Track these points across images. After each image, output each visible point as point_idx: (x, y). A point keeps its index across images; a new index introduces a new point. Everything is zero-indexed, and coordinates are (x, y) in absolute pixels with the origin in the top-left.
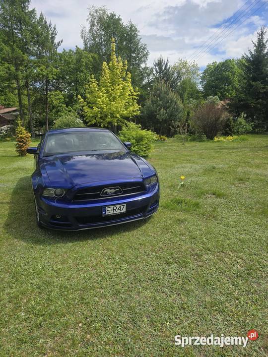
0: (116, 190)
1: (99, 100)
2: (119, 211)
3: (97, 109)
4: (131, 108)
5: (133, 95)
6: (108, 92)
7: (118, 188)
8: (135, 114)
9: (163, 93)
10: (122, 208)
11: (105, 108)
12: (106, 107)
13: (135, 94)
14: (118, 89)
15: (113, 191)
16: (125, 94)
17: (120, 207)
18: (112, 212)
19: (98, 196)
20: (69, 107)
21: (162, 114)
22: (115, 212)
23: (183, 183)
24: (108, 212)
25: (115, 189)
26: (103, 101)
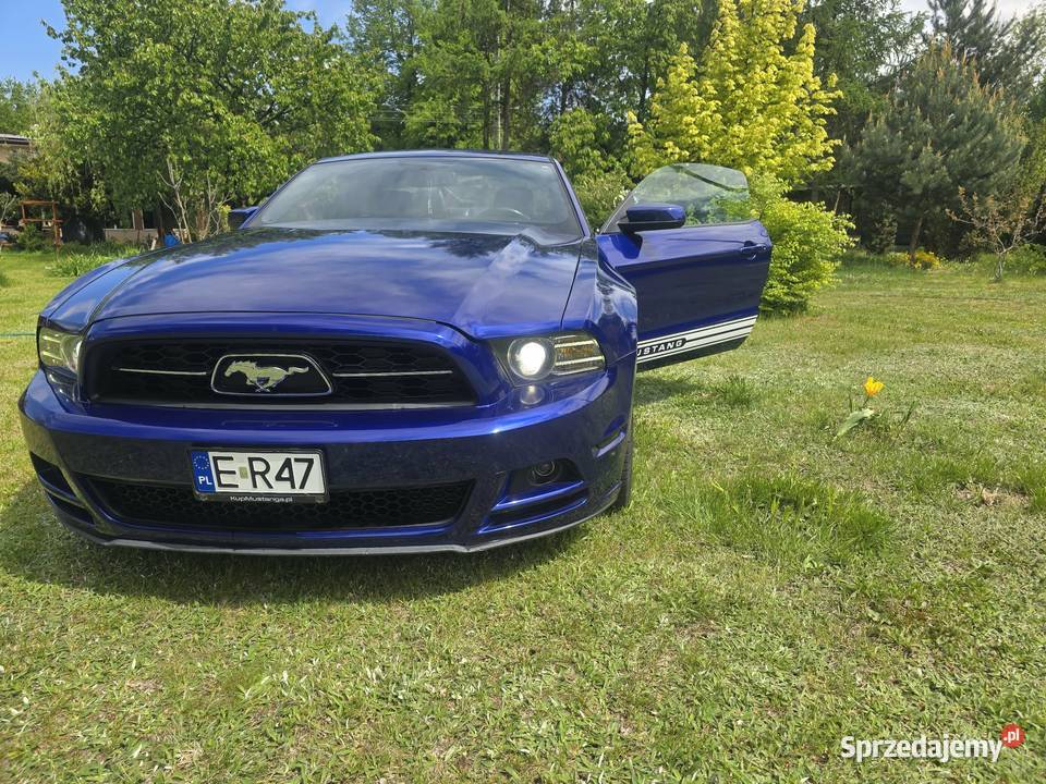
0: (293, 370)
1: (688, 119)
2: (283, 488)
3: (677, 150)
4: (801, 148)
5: (814, 102)
6: (722, 92)
7: (302, 364)
8: (814, 167)
9: (942, 87)
10: (299, 470)
11: (706, 146)
12: (710, 144)
13: (822, 95)
14: (762, 80)
15: (277, 374)
16: (784, 99)
17: (287, 464)
18: (245, 486)
19: (199, 389)
20: (611, 157)
21: (928, 166)
22: (262, 488)
23: (868, 413)
24: (225, 479)
25: (284, 364)
26: (701, 126)
